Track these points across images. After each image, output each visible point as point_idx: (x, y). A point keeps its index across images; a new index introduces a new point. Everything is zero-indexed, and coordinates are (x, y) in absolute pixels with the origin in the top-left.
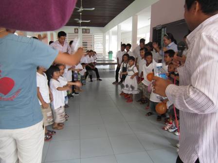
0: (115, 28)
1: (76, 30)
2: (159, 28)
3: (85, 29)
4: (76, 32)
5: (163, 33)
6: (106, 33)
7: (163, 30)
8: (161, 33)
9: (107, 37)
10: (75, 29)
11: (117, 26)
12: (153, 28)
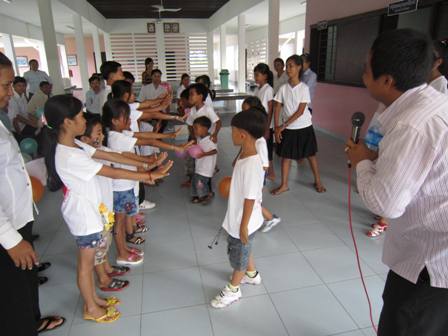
0: (233, 22)
1: (152, 27)
2: (323, 28)
3: (170, 24)
4: (151, 29)
5: (330, 36)
6: (214, 31)
7: (330, 29)
8: (326, 36)
9: (216, 39)
10: (148, 24)
11: (236, 18)
12: (311, 26)
